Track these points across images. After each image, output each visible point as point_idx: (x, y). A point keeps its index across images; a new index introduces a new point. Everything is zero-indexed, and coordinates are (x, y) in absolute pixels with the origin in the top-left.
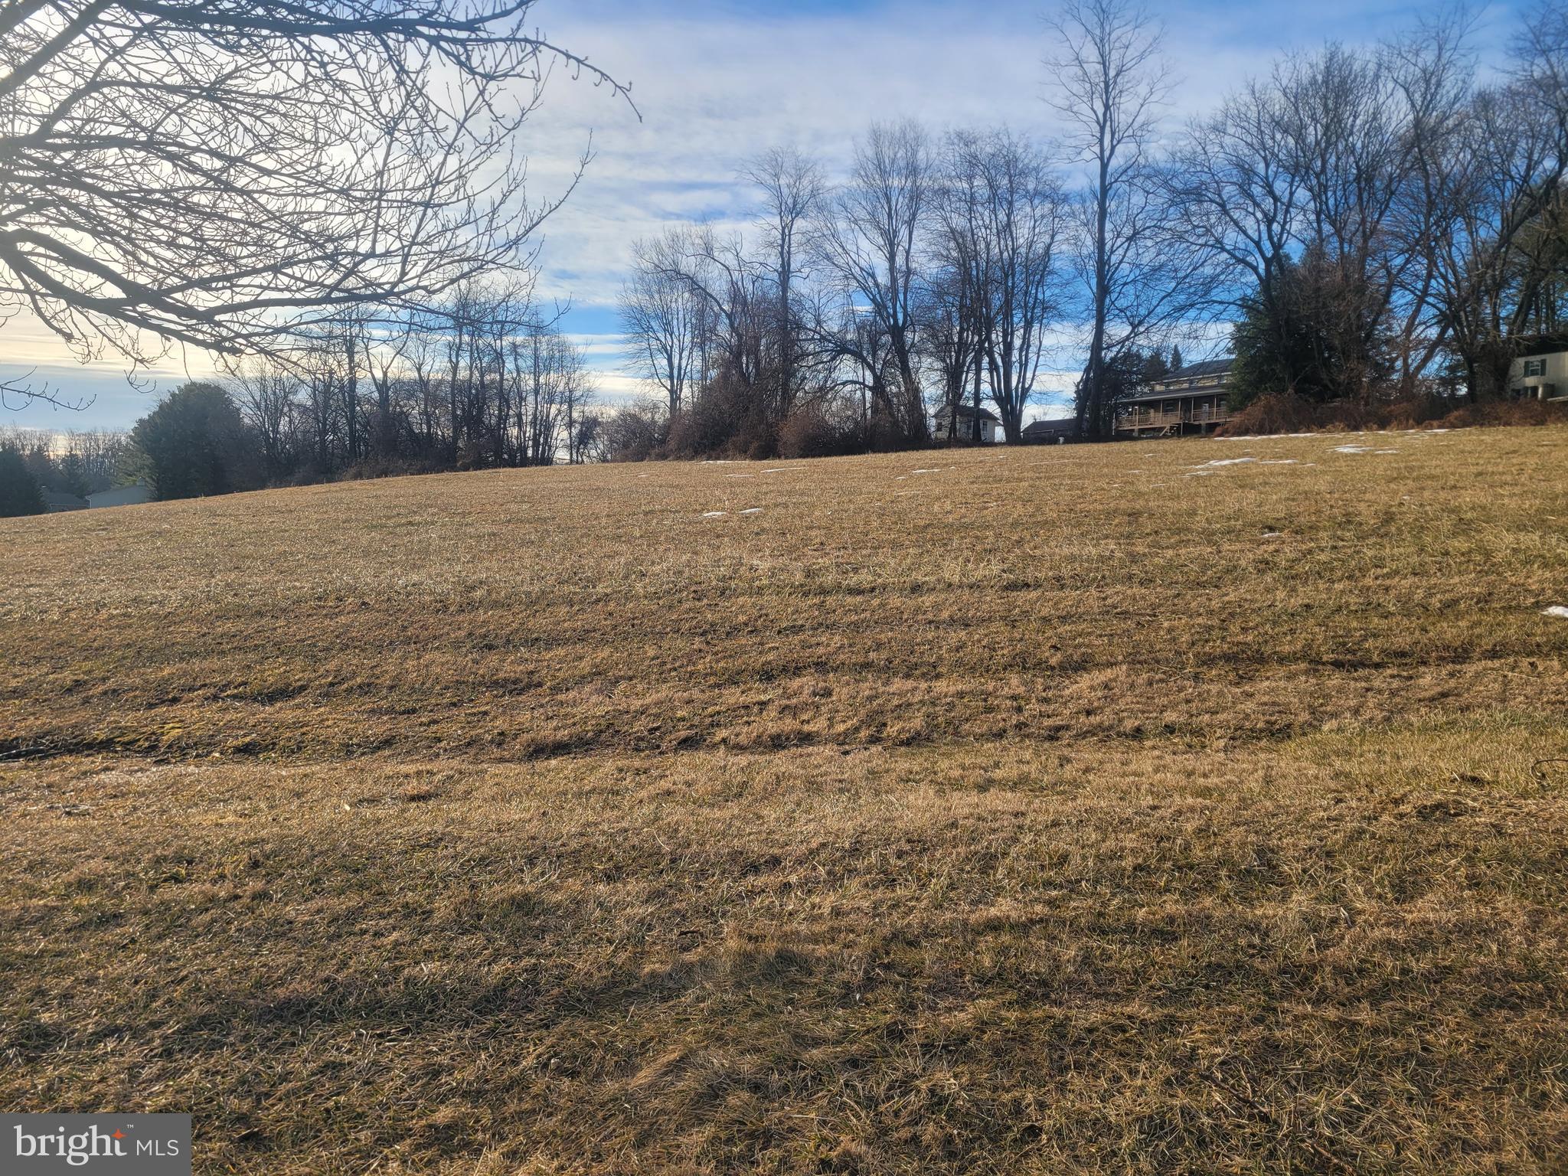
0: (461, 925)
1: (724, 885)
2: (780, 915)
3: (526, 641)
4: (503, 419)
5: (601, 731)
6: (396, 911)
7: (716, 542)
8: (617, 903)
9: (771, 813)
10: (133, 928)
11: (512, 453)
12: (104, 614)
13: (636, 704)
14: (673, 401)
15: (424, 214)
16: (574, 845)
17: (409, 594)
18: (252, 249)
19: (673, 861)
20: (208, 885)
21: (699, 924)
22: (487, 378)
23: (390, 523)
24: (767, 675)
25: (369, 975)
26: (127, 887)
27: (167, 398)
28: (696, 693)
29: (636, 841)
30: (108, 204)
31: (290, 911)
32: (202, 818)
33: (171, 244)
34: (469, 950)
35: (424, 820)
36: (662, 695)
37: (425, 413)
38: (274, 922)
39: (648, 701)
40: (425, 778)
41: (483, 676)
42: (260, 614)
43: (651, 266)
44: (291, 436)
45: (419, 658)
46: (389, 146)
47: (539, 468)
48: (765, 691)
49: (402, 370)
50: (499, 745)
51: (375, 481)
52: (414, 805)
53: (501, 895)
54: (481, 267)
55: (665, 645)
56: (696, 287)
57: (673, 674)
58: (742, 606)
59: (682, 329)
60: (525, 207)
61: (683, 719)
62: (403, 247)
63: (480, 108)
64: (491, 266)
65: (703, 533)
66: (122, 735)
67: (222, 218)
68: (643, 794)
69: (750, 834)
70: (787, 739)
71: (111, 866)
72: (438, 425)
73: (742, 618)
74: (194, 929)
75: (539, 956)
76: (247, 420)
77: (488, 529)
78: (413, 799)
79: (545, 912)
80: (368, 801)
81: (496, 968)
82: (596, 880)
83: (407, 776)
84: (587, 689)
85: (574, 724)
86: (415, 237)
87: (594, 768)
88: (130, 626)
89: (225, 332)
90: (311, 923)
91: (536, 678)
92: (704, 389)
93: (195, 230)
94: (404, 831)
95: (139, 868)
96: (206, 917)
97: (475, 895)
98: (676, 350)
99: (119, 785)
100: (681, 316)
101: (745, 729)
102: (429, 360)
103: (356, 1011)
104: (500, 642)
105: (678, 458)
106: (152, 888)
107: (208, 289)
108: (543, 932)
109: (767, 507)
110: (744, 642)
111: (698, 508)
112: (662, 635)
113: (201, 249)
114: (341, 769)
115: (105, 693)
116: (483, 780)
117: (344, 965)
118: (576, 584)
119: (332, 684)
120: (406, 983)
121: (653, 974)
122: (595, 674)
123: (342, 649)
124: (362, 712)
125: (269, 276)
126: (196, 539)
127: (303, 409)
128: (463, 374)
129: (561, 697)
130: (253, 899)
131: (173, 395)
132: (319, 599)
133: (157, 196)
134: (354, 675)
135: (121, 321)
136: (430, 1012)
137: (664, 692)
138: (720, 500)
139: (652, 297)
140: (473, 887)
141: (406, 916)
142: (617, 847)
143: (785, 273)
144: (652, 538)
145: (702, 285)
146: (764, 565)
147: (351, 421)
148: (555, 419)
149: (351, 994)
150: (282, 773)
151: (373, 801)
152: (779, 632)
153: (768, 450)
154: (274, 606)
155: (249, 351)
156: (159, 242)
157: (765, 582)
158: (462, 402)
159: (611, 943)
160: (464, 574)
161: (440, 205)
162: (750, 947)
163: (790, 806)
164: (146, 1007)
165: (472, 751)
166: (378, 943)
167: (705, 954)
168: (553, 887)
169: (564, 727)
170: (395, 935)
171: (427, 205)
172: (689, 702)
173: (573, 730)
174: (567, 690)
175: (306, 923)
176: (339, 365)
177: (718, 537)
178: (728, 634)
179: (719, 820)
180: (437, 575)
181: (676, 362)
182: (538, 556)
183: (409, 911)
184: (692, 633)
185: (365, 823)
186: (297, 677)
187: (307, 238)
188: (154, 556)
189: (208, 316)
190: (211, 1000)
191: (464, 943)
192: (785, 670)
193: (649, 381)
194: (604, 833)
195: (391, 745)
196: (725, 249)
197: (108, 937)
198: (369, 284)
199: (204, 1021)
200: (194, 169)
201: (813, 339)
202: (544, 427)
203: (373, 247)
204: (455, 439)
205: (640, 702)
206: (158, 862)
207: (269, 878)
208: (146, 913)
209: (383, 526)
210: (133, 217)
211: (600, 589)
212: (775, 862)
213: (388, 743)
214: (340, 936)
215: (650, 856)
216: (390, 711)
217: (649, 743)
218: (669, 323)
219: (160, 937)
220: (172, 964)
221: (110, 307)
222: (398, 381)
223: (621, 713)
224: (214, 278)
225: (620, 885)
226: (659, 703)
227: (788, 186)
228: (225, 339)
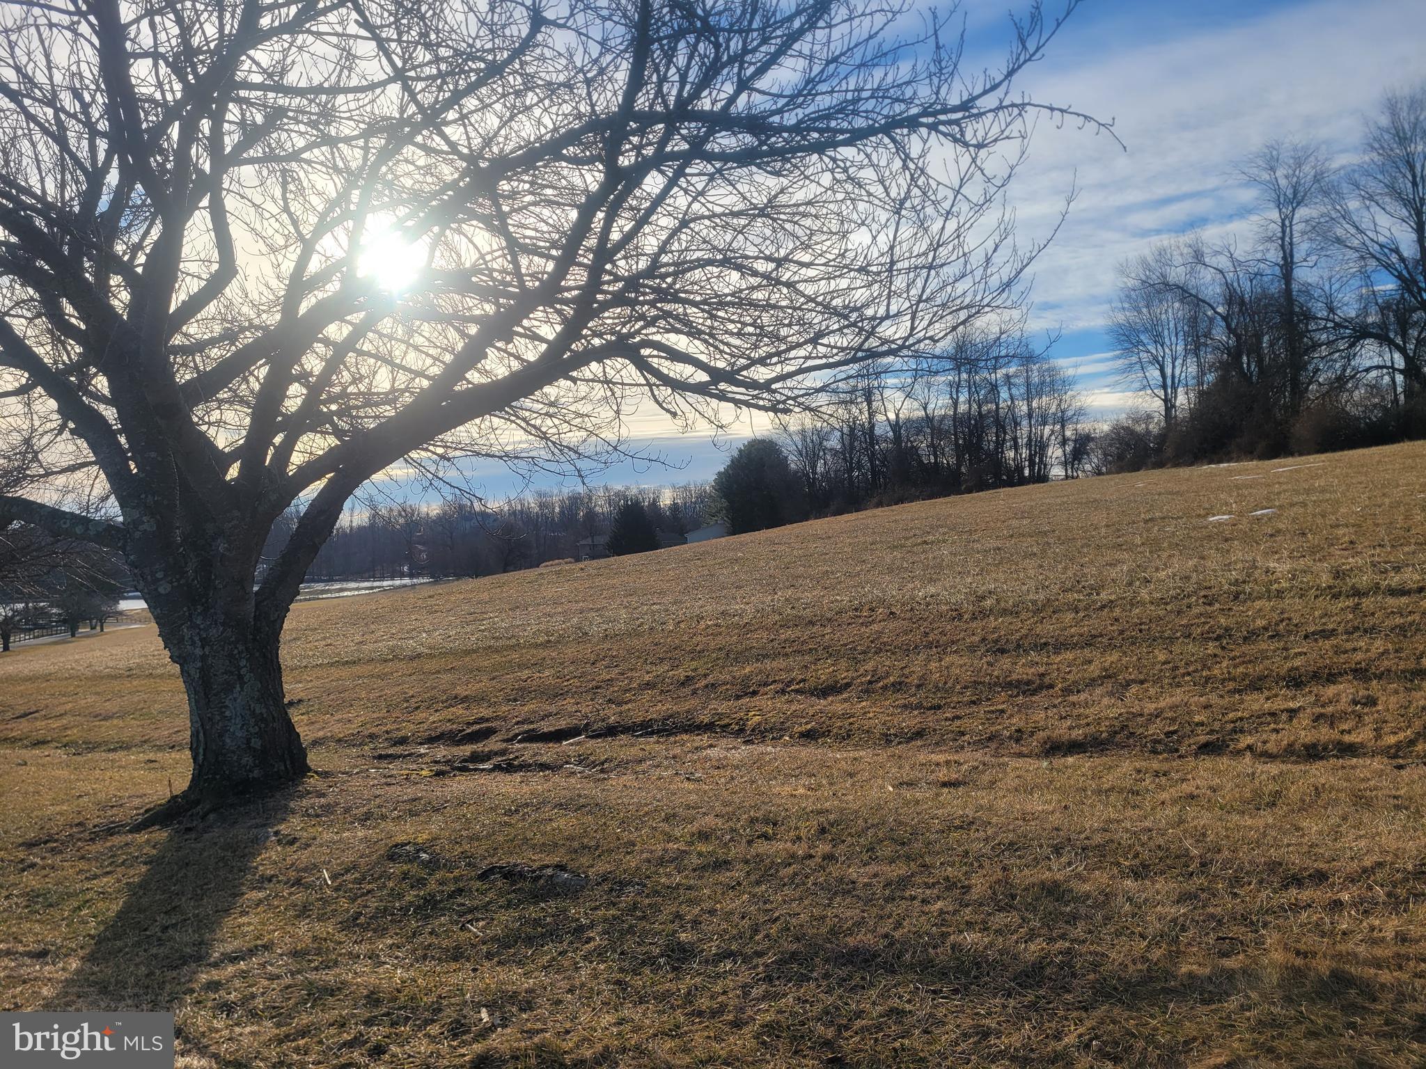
0: (997, 903)
1: (1263, 895)
2: (1332, 934)
3: (1036, 646)
4: (1000, 444)
5: (1116, 733)
6: (938, 882)
7: (1225, 546)
8: (1146, 900)
9: (1313, 826)
10: (738, 873)
11: (1010, 473)
12: (702, 625)
13: (1150, 707)
14: (1168, 410)
15: (928, 275)
16: (1098, 839)
17: (928, 604)
18: (796, 328)
19: (1203, 865)
20: (789, 844)
21: (1237, 931)
22: (985, 408)
23: (909, 543)
24: (1295, 681)
25: (920, 937)
26: (732, 840)
27: (736, 454)
28: (1214, 699)
29: (1161, 841)
30: (696, 310)
31: (852, 872)
32: (783, 790)
33: (739, 334)
34: (1006, 926)
35: (956, 804)
36: (1177, 699)
37: (932, 445)
38: (840, 880)
39: (1162, 704)
40: (954, 767)
41: (998, 677)
42: (812, 623)
43: (1138, 283)
44: (826, 475)
45: (940, 660)
46: (898, 224)
47: (1036, 485)
48: (1293, 698)
49: (910, 410)
50: (1018, 741)
51: (894, 507)
52: (945, 790)
53: (1032, 879)
54: (978, 312)
55: (1176, 649)
56: (1185, 294)
57: (1187, 678)
58: (1260, 610)
59: (1173, 339)
60: (1015, 250)
61: (1202, 724)
62: (911, 306)
63: (973, 175)
64: (987, 309)
65: (1210, 537)
66: (720, 719)
67: (774, 307)
68: (1165, 796)
69: (1289, 845)
70: (1325, 749)
71: (720, 821)
72: (943, 454)
73: (1260, 623)
74: (782, 879)
75: (1073, 941)
76: (793, 466)
77: (993, 543)
78: (944, 785)
79: (1075, 899)
80: (907, 784)
81: (1032, 947)
82: (1123, 876)
83: (938, 764)
84: (1098, 691)
85: (1088, 725)
86: (921, 296)
87: (1111, 767)
88: (720, 634)
89: (778, 397)
90: (870, 885)
91: (1047, 680)
92: (1201, 394)
93: (755, 321)
94: (940, 812)
95: (739, 826)
96: (790, 870)
97: (1007, 877)
98: (1169, 360)
99: (720, 759)
100: (1172, 325)
101: (1273, 737)
102: (933, 400)
103: (911, 967)
104: (1011, 647)
105: (1176, 465)
106: (750, 843)
107: (765, 365)
108: (1075, 918)
109: (1281, 507)
110: (1264, 646)
111: (1202, 512)
112: (1172, 640)
113: (760, 334)
114: (883, 755)
115: (706, 686)
116: (1005, 772)
117: (898, 925)
118: (1080, 592)
119: (870, 682)
120: (953, 948)
121: (1191, 975)
122: (1105, 677)
123: (876, 653)
124: (897, 707)
125: (809, 347)
126: (762, 564)
127: (835, 453)
128: (963, 408)
129: (1073, 698)
130: (824, 859)
131: (740, 451)
132: (856, 610)
133: (729, 298)
134: (888, 674)
135: (708, 399)
136: (975, 977)
137: (1178, 696)
138: (1227, 504)
139: (1140, 312)
140: (1004, 869)
141: (948, 889)
142: (1143, 845)
143: (1287, 266)
144: (1155, 545)
145: (1194, 292)
146: (1282, 567)
147: (872, 458)
148: (1049, 439)
149: (907, 951)
150: (840, 756)
151: (911, 784)
152: (1306, 637)
153: (1279, 447)
154: (822, 616)
155: (797, 409)
156: (732, 334)
157: (1284, 584)
158: (963, 432)
159: (1144, 939)
160: (974, 585)
161: (942, 265)
162: (1299, 962)
163: (1334, 820)
164: (751, 938)
165: (993, 745)
166: (926, 909)
167: (1248, 962)
168: (1079, 876)
169: (1078, 727)
170: (940, 904)
171: (930, 267)
172: (1207, 707)
173: (1087, 730)
174: (1078, 692)
175: (865, 885)
176: (861, 412)
177: (1226, 540)
178: (1245, 639)
179: (1251, 829)
180: (951, 587)
181: (1169, 371)
182: (1041, 566)
183: (950, 885)
184: (1205, 638)
185: (907, 803)
186: (843, 676)
187: (835, 312)
188: (733, 579)
189: (767, 386)
190: (798, 940)
191: (1000, 919)
192: (1315, 676)
193: (1142, 393)
194: (1127, 831)
195: (922, 736)
196: (1217, 253)
197: (721, 879)
198: (885, 341)
199: (794, 956)
200: (755, 273)
201: (1325, 328)
202: (1038, 447)
203: (888, 310)
204: (959, 465)
205: (1154, 706)
206: (752, 821)
207: (835, 842)
208: (747, 862)
209: (902, 546)
210: (713, 317)
211: (1104, 596)
212: (1320, 877)
213: (919, 734)
214: (894, 899)
215: (1177, 857)
216: (919, 706)
217: (1167, 746)
218: (1160, 335)
219: (758, 883)
220: (768, 906)
221: (700, 389)
222: (908, 420)
223: (1135, 715)
224: (770, 356)
225: (1148, 883)
226: (1173, 707)
227: (1287, 177)
228: (779, 402)
